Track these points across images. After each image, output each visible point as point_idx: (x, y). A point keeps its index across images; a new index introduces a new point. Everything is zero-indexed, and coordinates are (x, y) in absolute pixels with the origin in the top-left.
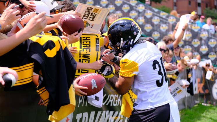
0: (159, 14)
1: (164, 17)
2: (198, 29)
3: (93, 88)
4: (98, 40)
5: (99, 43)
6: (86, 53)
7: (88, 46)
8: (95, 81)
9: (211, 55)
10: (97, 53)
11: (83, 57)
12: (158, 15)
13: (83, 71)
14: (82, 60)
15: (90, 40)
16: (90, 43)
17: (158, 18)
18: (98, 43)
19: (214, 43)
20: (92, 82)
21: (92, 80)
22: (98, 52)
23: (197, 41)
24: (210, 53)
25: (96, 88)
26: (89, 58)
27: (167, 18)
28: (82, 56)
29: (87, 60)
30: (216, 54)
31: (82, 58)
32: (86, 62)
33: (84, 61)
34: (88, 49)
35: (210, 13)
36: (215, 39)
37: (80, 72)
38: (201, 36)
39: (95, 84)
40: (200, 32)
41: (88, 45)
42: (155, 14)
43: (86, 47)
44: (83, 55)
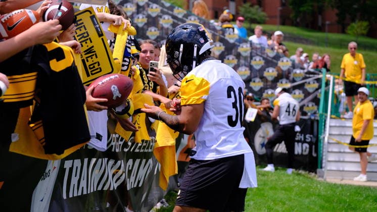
0: (172, 11)
1: (180, 16)
2: (235, 40)
3: (114, 98)
4: (94, 19)
5: (98, 24)
6: (88, 46)
7: (86, 35)
8: (116, 88)
9: (254, 82)
10: (102, 39)
11: (85, 54)
12: (170, 12)
13: (93, 72)
14: (86, 58)
15: (83, 23)
16: (86, 29)
17: (170, 17)
18: (96, 23)
19: (260, 62)
20: (113, 89)
21: (113, 86)
22: (102, 37)
23: (233, 59)
24: (253, 80)
25: (120, 97)
26: (95, 52)
27: (185, 19)
28: (83, 54)
29: (93, 55)
30: (262, 81)
31: (84, 57)
32: (92, 58)
33: (89, 59)
34: (87, 39)
35: (249, 12)
36: (261, 56)
37: (90, 74)
38: (240, 50)
39: (118, 92)
40: (237, 44)
41: (84, 33)
42: (165, 10)
43: (83, 39)
44: (84, 52)
